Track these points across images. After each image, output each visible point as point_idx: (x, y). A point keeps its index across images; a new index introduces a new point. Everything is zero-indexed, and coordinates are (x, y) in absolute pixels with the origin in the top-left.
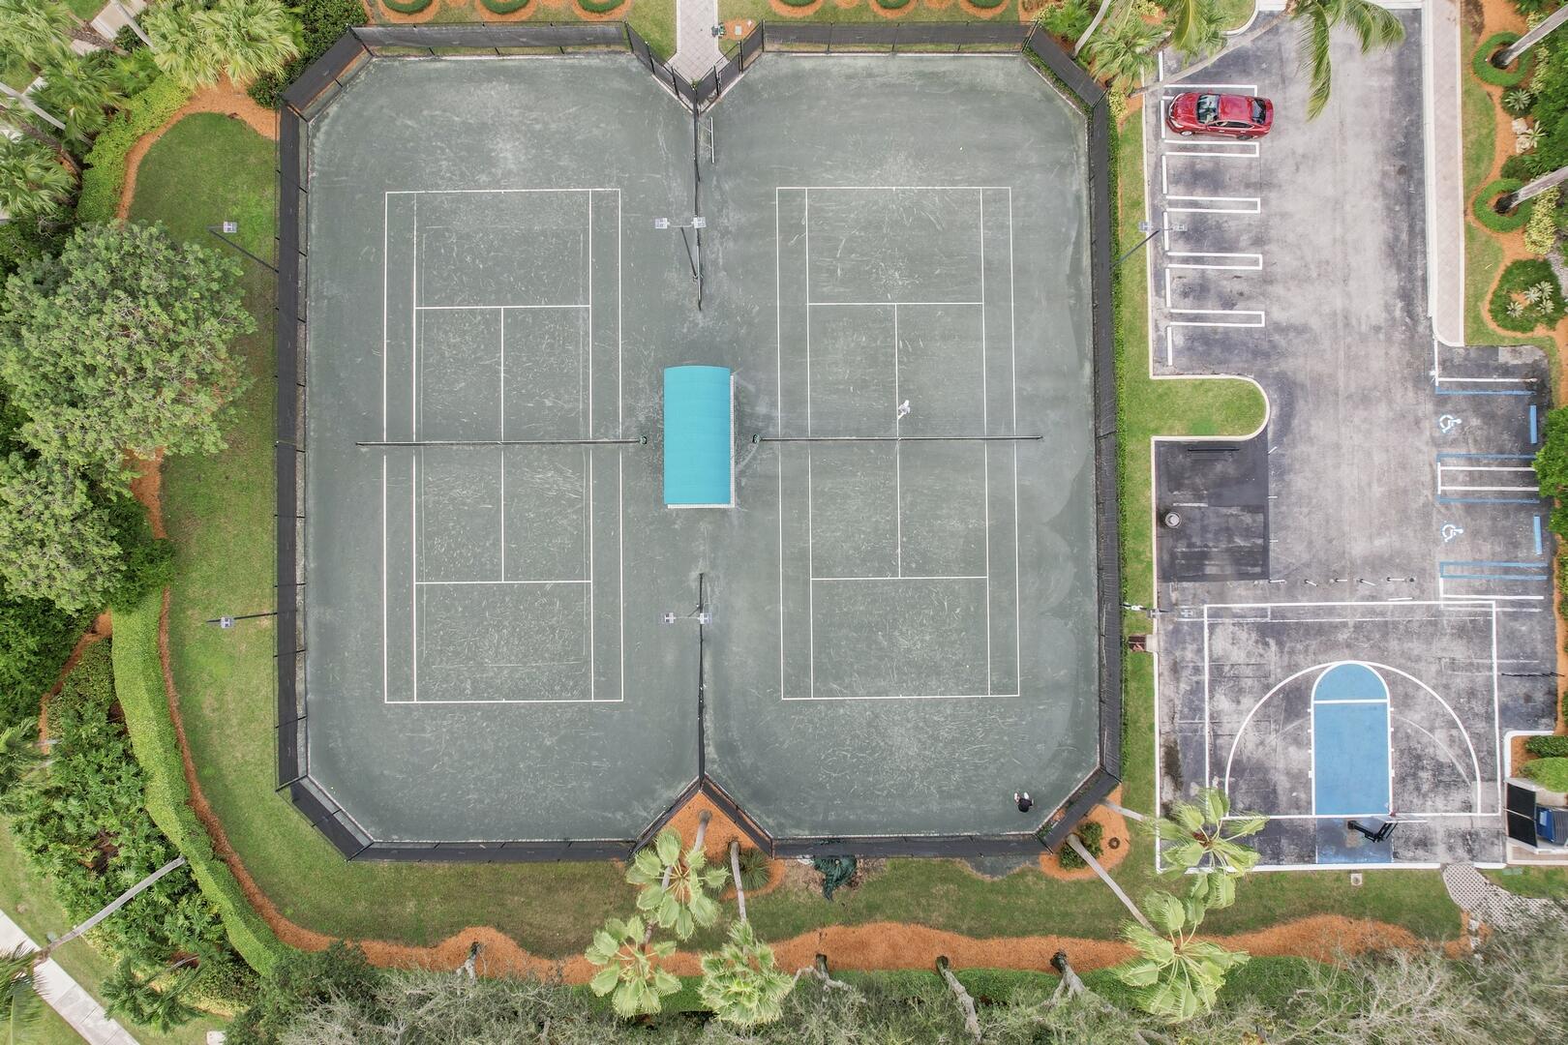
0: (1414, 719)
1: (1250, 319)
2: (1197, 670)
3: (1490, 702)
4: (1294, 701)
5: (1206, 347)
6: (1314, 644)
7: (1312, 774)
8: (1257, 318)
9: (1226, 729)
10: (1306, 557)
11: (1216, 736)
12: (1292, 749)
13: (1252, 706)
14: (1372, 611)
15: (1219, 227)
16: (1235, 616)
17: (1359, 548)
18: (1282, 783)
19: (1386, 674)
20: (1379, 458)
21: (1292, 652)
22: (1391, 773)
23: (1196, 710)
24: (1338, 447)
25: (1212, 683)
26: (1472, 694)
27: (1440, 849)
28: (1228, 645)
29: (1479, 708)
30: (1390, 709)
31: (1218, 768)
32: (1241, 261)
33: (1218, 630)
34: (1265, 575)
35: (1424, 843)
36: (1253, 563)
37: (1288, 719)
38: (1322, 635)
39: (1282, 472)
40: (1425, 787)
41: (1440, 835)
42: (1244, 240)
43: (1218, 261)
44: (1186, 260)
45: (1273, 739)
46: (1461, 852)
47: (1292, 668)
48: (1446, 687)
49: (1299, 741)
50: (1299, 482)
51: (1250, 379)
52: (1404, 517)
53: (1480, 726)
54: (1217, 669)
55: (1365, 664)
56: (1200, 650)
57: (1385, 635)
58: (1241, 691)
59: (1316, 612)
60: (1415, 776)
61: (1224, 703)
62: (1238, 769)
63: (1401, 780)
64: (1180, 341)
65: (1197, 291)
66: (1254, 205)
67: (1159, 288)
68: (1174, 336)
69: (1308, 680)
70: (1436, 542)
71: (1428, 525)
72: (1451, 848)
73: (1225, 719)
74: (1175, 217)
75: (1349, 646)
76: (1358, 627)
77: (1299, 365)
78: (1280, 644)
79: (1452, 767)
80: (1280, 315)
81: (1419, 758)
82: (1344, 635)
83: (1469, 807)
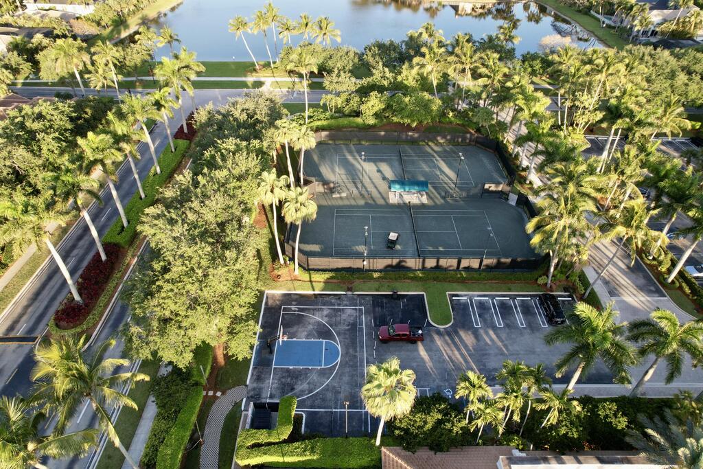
0: (314, 377)
1: (477, 323)
2: (339, 305)
3: (320, 408)
4: (324, 333)
5: (462, 309)
6: (348, 341)
7: (294, 339)
9: (317, 313)
11: (314, 309)
12: (306, 333)
13: (325, 321)
15: (510, 314)
16: (360, 316)
19: (335, 366)
21: (345, 334)
22: (291, 367)
25: (335, 309)
26: (324, 400)
27: (255, 385)
28: (349, 312)
29: (318, 402)
30: (319, 368)
31: (300, 310)
32: (498, 320)
33: (354, 311)
35: (259, 379)
37: (318, 332)
38: (353, 344)
40: (283, 380)
41: (261, 385)
42: (507, 322)
43: (496, 312)
44: (493, 304)
45: (311, 327)
46: (252, 393)
47: (338, 334)
48: (328, 390)
49: (309, 335)
51: (452, 321)
53: (309, 403)
54: (340, 310)
55: (339, 359)
56: (347, 306)
57: (352, 366)
58: (331, 317)
59: (361, 342)
60: (289, 376)
61: (325, 312)
62: (301, 316)
63: (288, 370)
65: (483, 307)
66: (522, 324)
67: (481, 296)
68: (464, 300)
69: (334, 339)
72: (254, 389)
73: (320, 312)
74: (509, 301)
75: (347, 353)
76: (355, 357)
78: (348, 330)
79: (291, 391)
81: (297, 378)
82: (351, 351)
83: (271, 397)
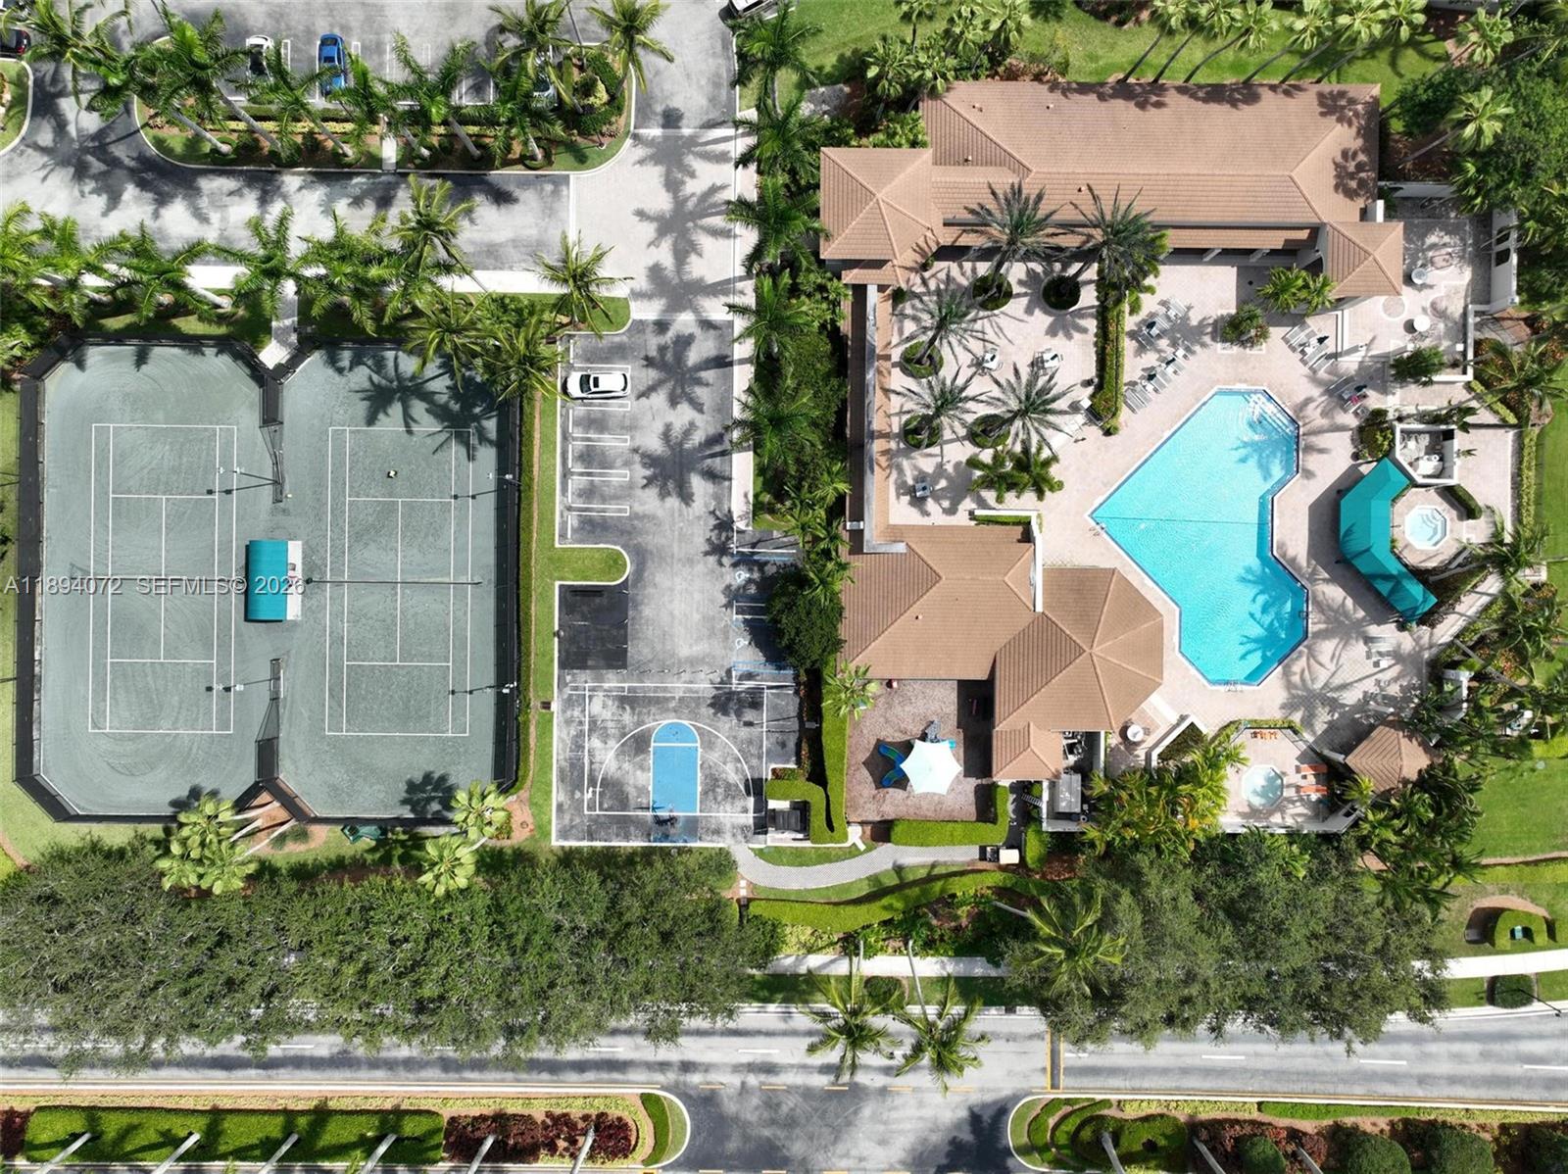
0: (714, 757)
1: (620, 511)
2: (581, 723)
3: (761, 747)
4: (639, 744)
5: (592, 527)
6: (653, 710)
7: (650, 788)
8: (625, 511)
9: (597, 759)
10: (650, 657)
11: (591, 763)
12: (639, 773)
13: (614, 745)
14: (690, 690)
15: (603, 453)
16: (605, 691)
17: (684, 651)
18: (632, 792)
19: (698, 729)
20: (697, 596)
21: (640, 714)
22: (699, 789)
23: (581, 747)
24: (672, 590)
25: (590, 730)
26: (750, 742)
27: (728, 836)
28: (600, 707)
29: (754, 750)
30: (700, 750)
31: (593, 782)
32: (618, 475)
33: (595, 699)
34: (624, 666)
35: (718, 832)
36: (616, 658)
37: (636, 754)
38: (659, 702)
39: (635, 607)
40: (720, 798)
41: (728, 826)
42: (619, 462)
43: (601, 475)
44: (582, 474)
45: (626, 766)
46: (740, 837)
47: (642, 723)
48: (735, 737)
49: (643, 768)
50: (647, 611)
51: (618, 548)
52: (712, 634)
53: (754, 762)
54: (593, 722)
55: (686, 723)
56: (583, 711)
57: (698, 706)
58: (608, 736)
59: (656, 689)
60: (714, 791)
61: (596, 743)
62: (605, 783)
63: (705, 793)
64: (576, 523)
65: (589, 493)
66: (626, 441)
67: (564, 490)
68: (572, 521)
69: (649, 731)
70: (731, 649)
71: (727, 638)
72: (734, 835)
73: (597, 753)
74: (576, 446)
75: (675, 711)
76: (681, 699)
77: (651, 541)
78: (633, 709)
79: (737, 786)
80: (638, 508)
81: (717, 780)
82: (672, 704)
83: (745, 811)
